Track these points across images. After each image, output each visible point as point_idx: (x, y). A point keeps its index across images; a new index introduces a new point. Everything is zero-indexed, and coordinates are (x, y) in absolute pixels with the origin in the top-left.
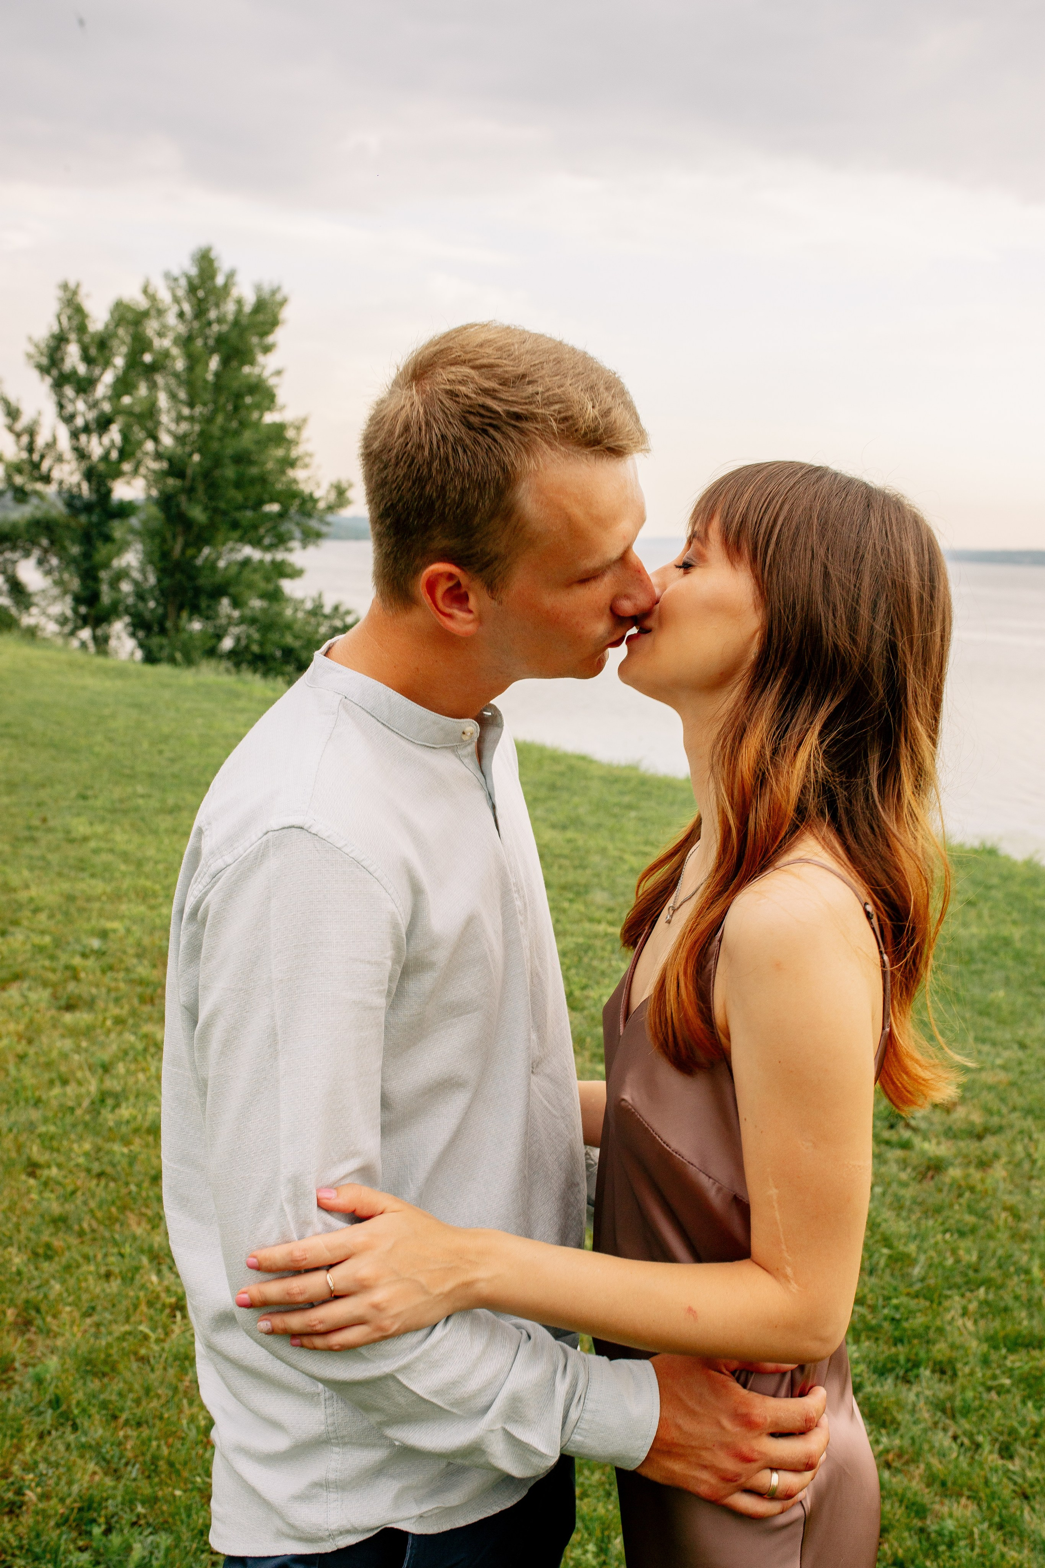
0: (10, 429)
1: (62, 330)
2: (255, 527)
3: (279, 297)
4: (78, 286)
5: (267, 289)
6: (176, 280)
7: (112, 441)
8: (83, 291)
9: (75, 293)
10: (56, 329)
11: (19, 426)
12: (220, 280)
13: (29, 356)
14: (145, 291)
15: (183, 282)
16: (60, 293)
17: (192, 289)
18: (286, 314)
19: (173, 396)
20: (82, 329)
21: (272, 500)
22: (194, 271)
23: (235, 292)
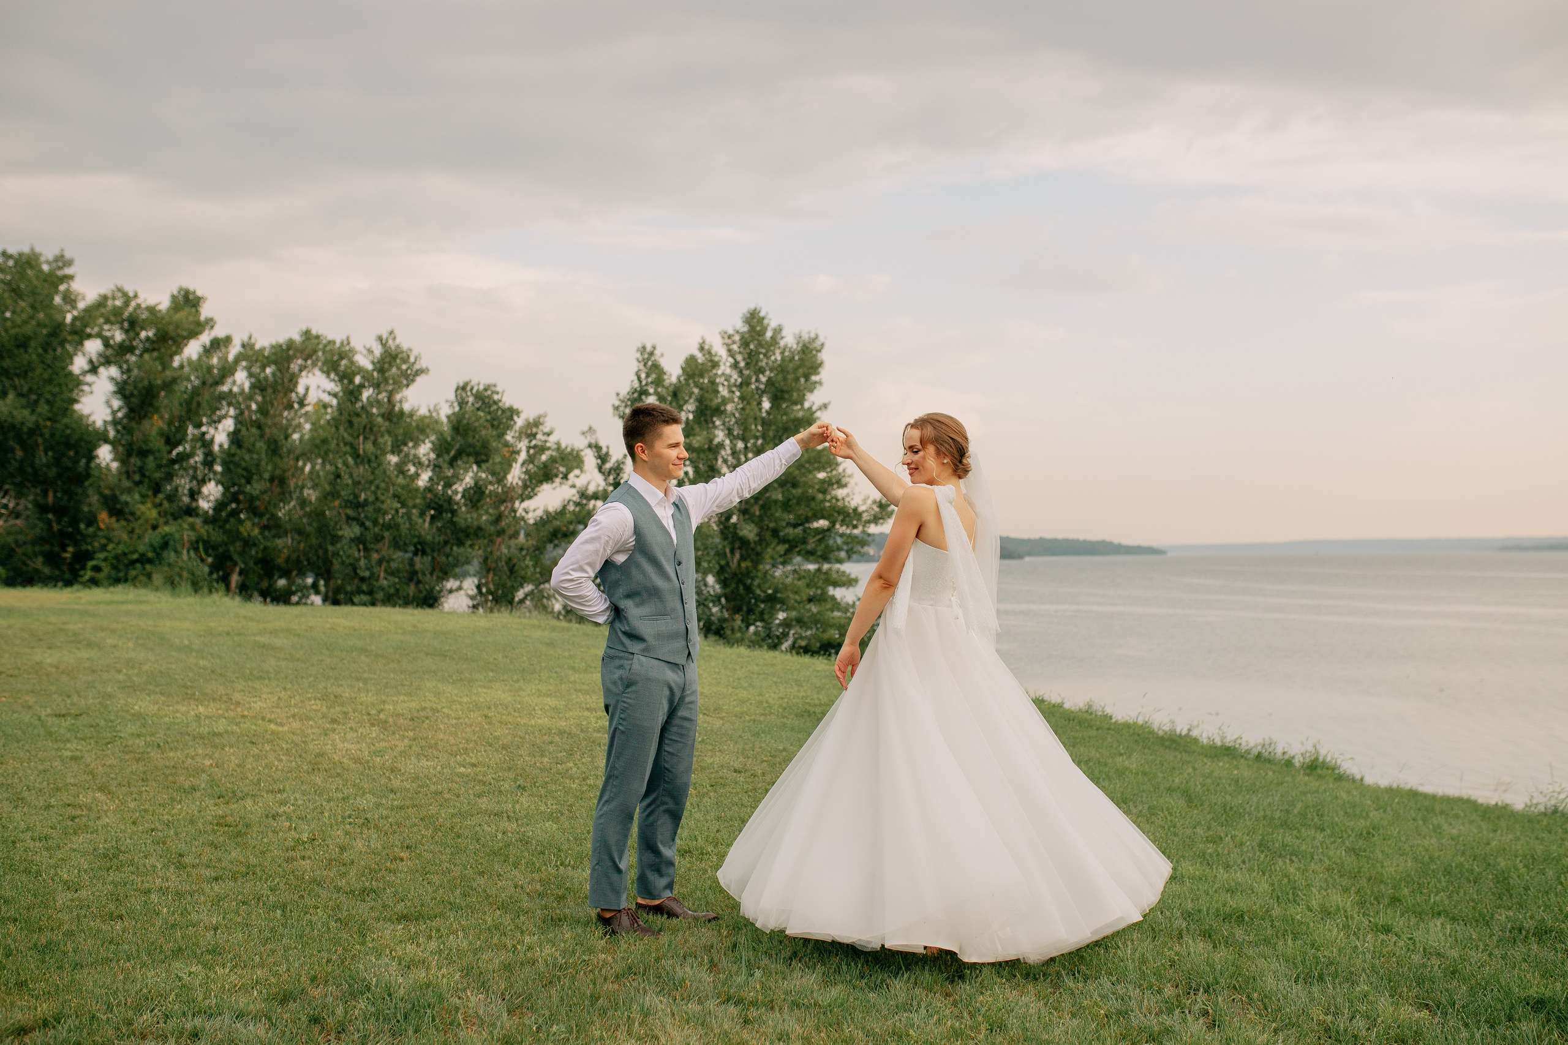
0: (600, 468)
1: (641, 386)
2: (804, 541)
3: (817, 344)
4: (654, 348)
5: (805, 337)
6: (729, 337)
7: (686, 473)
8: (657, 352)
9: (651, 354)
10: (636, 385)
11: (608, 466)
12: (769, 334)
13: (616, 408)
14: (702, 349)
15: (737, 338)
16: (638, 355)
17: (745, 343)
18: (823, 356)
19: (730, 433)
20: (658, 382)
21: (817, 517)
22: (746, 329)
23: (782, 343)
